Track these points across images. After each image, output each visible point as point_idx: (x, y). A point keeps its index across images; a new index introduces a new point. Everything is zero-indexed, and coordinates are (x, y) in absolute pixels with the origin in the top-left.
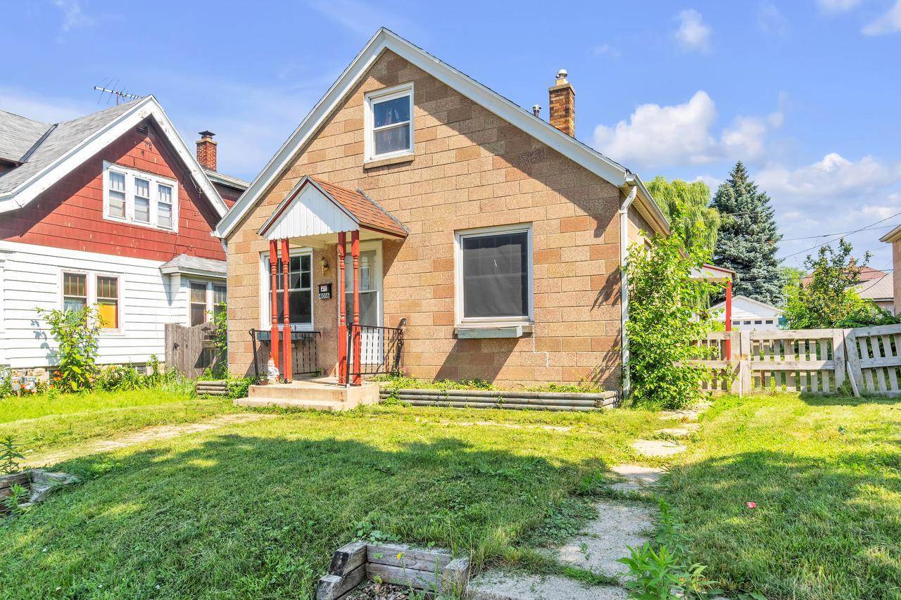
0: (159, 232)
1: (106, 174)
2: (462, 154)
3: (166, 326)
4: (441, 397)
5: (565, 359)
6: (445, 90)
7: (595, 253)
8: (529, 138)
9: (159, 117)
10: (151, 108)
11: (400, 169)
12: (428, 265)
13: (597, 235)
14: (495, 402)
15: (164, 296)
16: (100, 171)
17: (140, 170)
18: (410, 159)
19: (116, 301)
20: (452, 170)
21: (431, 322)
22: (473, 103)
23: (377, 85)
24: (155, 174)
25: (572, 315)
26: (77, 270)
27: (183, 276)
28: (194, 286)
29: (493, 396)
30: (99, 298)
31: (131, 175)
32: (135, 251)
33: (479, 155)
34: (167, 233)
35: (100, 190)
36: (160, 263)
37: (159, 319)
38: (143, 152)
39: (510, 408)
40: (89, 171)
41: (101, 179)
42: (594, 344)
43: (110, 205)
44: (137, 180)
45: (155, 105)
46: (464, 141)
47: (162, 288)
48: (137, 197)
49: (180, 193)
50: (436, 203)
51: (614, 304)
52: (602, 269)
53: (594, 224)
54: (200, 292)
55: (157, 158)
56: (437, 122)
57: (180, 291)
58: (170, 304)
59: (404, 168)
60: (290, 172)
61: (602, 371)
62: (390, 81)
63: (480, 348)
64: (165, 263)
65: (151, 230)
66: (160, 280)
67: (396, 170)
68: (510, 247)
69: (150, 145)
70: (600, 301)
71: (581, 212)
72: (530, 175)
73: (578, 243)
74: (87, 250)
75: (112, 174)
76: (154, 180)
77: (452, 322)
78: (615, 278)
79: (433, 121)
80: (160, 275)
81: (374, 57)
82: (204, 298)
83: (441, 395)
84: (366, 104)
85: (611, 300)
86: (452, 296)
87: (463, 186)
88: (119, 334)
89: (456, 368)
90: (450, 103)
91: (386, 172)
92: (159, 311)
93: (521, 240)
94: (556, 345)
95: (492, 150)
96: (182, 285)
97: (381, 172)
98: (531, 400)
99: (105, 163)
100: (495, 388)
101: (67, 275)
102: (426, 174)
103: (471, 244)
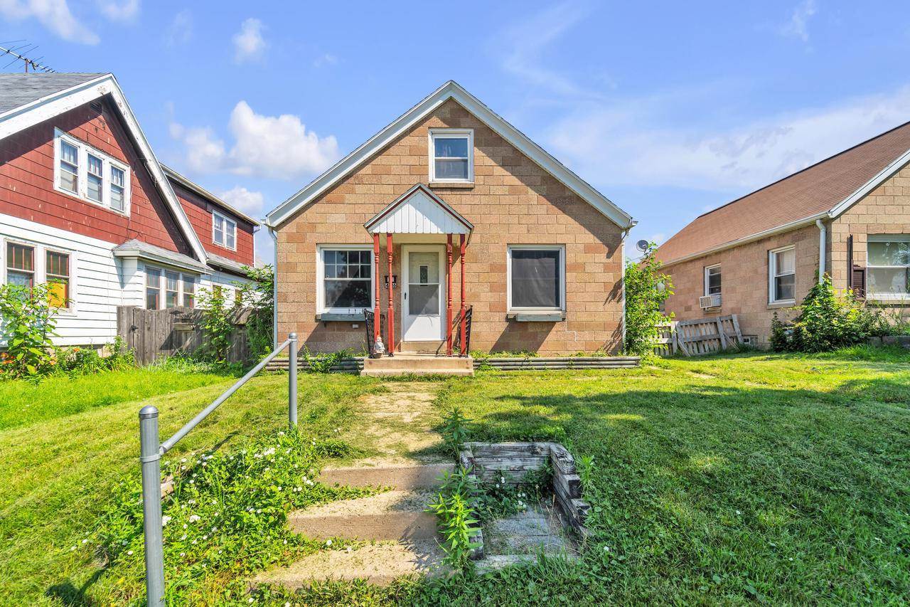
0: (112, 214)
1: (57, 142)
2: (513, 190)
3: (120, 309)
4: (524, 363)
5: (587, 336)
6: (500, 140)
7: (607, 268)
8: (564, 187)
9: (117, 98)
10: (109, 87)
11: (461, 193)
12: (486, 267)
13: (608, 257)
14: (566, 365)
15: (116, 279)
16: (51, 137)
17: (93, 146)
18: (472, 186)
19: (67, 279)
20: (507, 200)
21: (488, 309)
22: (522, 155)
23: (441, 124)
24: (109, 154)
25: (592, 307)
26: (24, 241)
27: (140, 260)
28: (148, 271)
29: (566, 361)
30: (49, 274)
31: (84, 151)
32: (87, 229)
33: (527, 193)
34: (119, 216)
35: (51, 157)
36: (112, 246)
37: (112, 301)
38: (96, 129)
39: (579, 369)
40: (38, 136)
41: (52, 146)
42: (605, 327)
43: (62, 178)
44: (90, 156)
45: (112, 84)
46: (515, 181)
47: (114, 270)
48: (90, 175)
49: (132, 180)
50: (493, 222)
51: (618, 302)
52: (611, 279)
53: (606, 250)
54: (154, 278)
55: (111, 139)
56: (493, 163)
57: (136, 274)
58: (122, 287)
59: (465, 193)
60: (352, 178)
61: (611, 344)
62: (453, 123)
63: (527, 329)
64: (117, 245)
65: (103, 210)
66: (113, 262)
67: (458, 193)
68: (547, 260)
69: (104, 124)
70: (610, 299)
71: (598, 241)
72: (564, 212)
73: (596, 261)
74: (35, 220)
75: (64, 144)
76: (107, 162)
77: (505, 310)
78: (618, 286)
79: (489, 161)
80: (112, 257)
81: (440, 102)
82: (158, 284)
83: (524, 361)
84: (430, 137)
85: (617, 299)
86: (506, 291)
87: (514, 213)
88: (70, 314)
89: (508, 343)
90: (503, 151)
91: (449, 192)
92: (111, 293)
93: (555, 255)
94: (581, 327)
95: (537, 191)
96: (139, 269)
97: (445, 193)
98: (593, 363)
99: (57, 131)
100: (540, 356)
101: (10, 245)
102: (484, 200)
103: (517, 255)
